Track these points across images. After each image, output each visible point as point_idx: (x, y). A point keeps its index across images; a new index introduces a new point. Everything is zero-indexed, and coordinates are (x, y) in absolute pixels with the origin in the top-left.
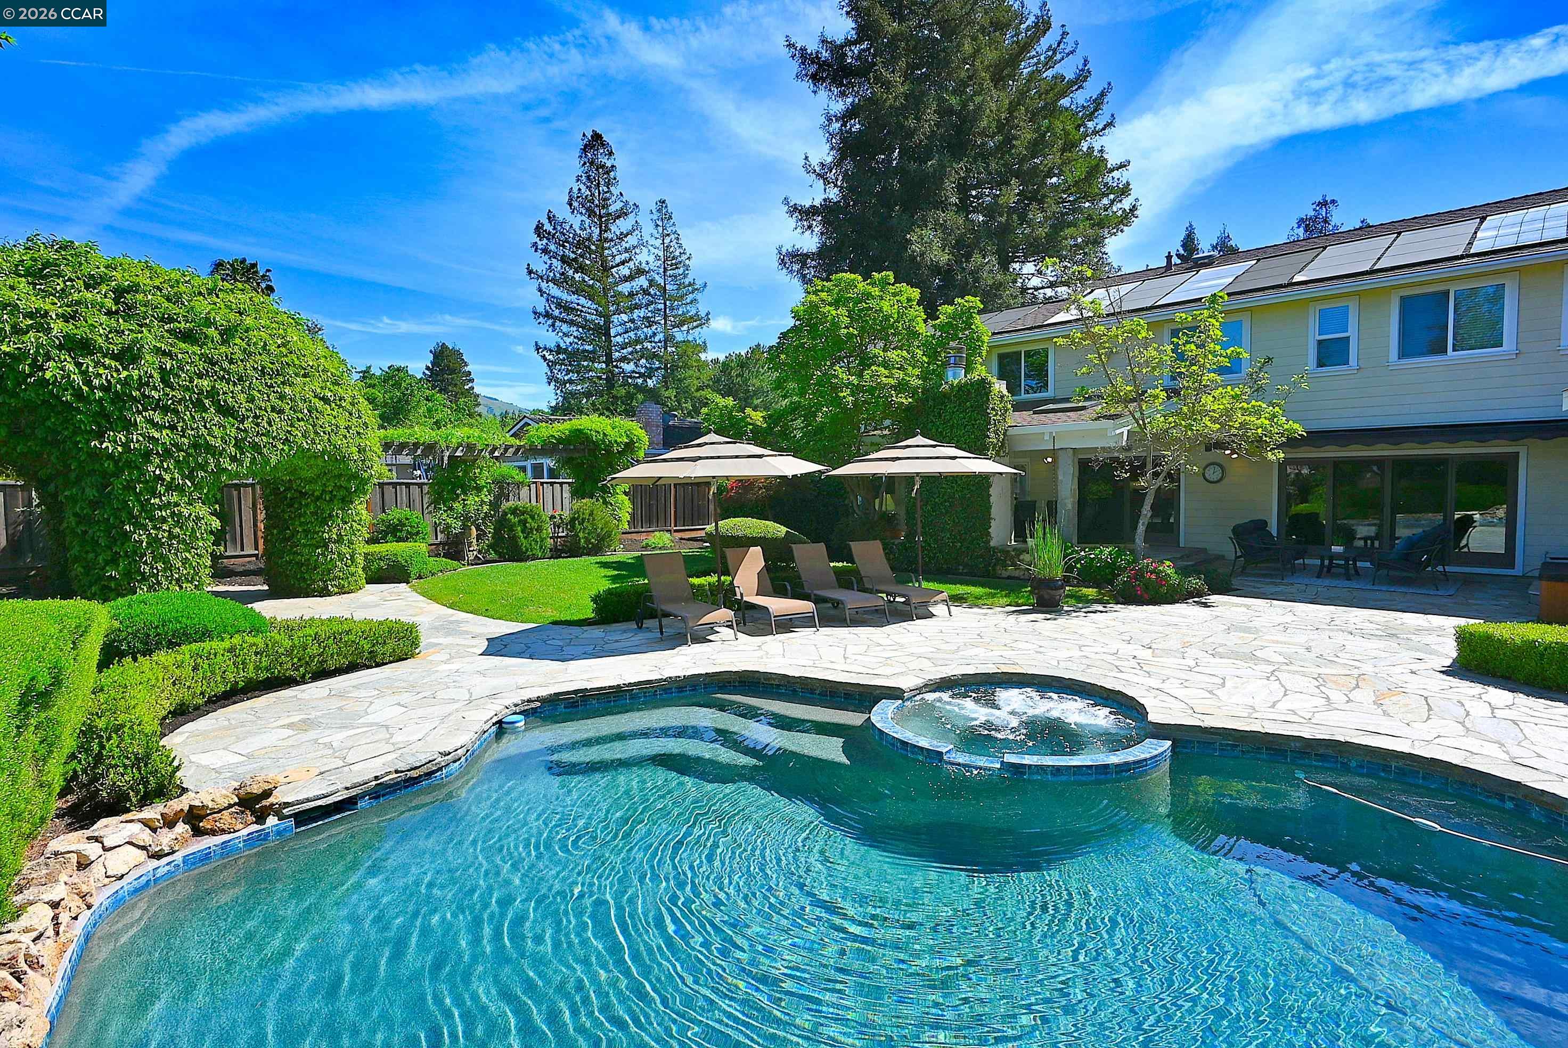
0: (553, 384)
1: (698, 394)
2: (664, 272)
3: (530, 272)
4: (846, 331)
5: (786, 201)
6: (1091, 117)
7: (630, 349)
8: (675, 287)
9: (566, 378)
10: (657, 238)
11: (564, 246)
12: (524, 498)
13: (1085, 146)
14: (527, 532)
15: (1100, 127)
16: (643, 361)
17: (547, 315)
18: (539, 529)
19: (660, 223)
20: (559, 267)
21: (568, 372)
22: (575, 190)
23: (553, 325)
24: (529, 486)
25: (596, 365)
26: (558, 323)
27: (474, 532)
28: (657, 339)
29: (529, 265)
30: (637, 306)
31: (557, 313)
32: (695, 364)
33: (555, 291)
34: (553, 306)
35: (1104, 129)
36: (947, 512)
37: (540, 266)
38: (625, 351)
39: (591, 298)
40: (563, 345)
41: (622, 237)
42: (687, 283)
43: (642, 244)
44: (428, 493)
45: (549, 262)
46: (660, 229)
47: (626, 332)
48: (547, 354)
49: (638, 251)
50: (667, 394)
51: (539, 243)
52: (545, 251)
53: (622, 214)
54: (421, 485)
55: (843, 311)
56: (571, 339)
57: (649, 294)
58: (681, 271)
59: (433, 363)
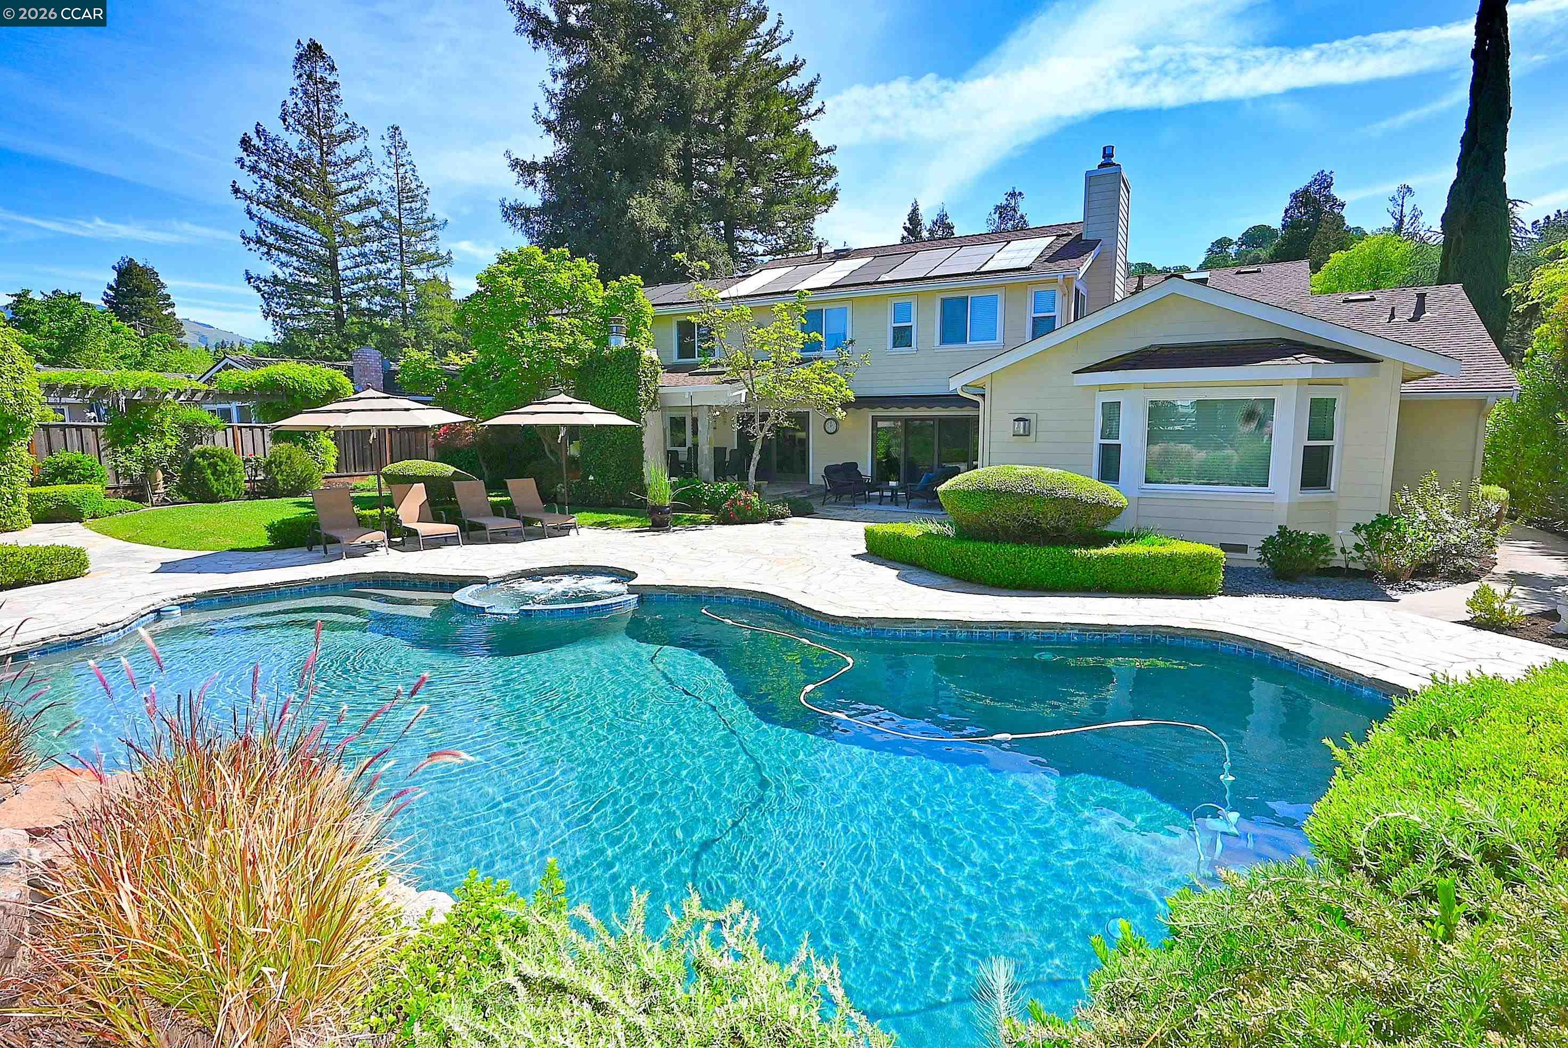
0: (270, 318)
1: (441, 336)
2: (399, 204)
3: (236, 191)
4: (521, 300)
5: (508, 154)
6: (803, 102)
7: (361, 285)
8: (412, 221)
9: (287, 312)
10: (389, 167)
11: (277, 166)
12: (220, 442)
13: (801, 128)
14: (218, 475)
15: (812, 111)
16: (378, 298)
17: (259, 241)
18: (231, 472)
19: (393, 151)
20: (274, 189)
21: (288, 306)
22: (291, 104)
23: (268, 253)
24: (225, 430)
25: (322, 299)
26: (273, 251)
27: (160, 475)
28: (392, 276)
29: (234, 182)
30: (368, 239)
31: (271, 240)
32: (436, 304)
33: (269, 215)
34: (266, 232)
35: (815, 114)
36: (611, 456)
37: (249, 183)
38: (355, 287)
39: (314, 228)
40: (281, 276)
41: (349, 162)
42: (425, 218)
43: (370, 173)
44: (103, 436)
45: (259, 182)
46: (393, 158)
47: (357, 266)
48: (261, 285)
49: (367, 179)
50: (406, 334)
51: (247, 159)
52: (254, 169)
53: (348, 136)
54: (95, 428)
55: (519, 282)
56: (291, 270)
57: (382, 227)
58: (418, 205)
59: (118, 282)
